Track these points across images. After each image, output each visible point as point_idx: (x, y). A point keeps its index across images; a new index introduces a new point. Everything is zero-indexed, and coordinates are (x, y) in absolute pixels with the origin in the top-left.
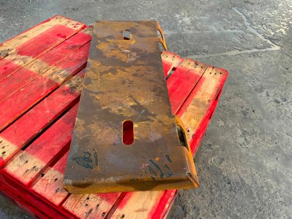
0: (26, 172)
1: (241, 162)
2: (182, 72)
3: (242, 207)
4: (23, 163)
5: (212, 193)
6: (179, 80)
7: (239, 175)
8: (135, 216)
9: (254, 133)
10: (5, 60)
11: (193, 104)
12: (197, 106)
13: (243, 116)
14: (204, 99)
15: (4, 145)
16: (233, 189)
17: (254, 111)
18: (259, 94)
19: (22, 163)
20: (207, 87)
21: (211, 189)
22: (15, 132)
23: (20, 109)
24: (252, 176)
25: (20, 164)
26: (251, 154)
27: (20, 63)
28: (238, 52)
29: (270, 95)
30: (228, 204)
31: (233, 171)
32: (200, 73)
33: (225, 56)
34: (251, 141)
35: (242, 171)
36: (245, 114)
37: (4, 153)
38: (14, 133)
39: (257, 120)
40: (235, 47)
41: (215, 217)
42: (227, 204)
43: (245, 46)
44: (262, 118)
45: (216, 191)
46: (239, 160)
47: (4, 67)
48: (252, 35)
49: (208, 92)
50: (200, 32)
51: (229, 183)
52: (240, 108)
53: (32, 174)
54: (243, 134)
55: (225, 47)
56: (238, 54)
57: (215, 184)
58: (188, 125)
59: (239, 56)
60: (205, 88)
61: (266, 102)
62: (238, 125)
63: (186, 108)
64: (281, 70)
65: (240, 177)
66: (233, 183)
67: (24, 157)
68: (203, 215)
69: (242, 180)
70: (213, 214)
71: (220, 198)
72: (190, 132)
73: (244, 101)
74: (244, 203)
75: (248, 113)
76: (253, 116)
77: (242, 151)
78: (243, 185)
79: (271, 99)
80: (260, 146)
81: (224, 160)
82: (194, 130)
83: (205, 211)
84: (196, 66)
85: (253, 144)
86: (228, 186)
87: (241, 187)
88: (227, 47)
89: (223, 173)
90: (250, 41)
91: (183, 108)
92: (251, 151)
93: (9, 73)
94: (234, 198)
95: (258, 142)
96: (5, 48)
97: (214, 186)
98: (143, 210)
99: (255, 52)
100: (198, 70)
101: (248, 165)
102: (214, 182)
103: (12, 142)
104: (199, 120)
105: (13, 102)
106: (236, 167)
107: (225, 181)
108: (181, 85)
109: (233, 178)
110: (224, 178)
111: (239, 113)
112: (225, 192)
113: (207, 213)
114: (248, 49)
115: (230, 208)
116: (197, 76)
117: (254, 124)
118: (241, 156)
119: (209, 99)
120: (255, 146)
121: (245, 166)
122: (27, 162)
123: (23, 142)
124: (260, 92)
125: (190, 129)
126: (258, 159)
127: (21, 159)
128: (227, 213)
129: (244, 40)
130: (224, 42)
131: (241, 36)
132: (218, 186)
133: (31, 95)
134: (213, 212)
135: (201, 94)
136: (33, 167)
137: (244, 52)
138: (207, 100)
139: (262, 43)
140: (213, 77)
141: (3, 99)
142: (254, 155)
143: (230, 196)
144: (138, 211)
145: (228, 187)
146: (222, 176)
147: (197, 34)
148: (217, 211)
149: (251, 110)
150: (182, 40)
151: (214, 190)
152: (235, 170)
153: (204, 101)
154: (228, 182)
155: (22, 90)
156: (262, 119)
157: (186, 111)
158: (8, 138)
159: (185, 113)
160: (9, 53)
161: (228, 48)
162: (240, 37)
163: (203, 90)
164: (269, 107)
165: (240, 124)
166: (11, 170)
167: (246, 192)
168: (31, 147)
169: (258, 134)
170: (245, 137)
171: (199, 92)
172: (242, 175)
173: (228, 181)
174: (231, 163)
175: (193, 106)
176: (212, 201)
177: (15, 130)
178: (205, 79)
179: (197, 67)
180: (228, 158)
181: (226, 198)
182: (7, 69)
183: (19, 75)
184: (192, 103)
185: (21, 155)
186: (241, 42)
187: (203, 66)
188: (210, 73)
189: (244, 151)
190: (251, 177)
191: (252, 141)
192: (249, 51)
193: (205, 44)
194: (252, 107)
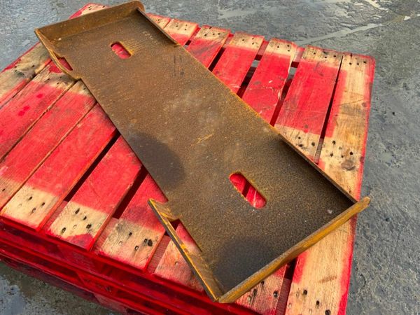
0: (136, 250)
1: (395, 187)
2: (308, 66)
3: (413, 250)
4: (126, 236)
5: (367, 237)
6: (308, 79)
7: (397, 206)
8: (322, 289)
9: (402, 144)
10: (34, 84)
11: (343, 113)
12: (350, 114)
13: (380, 122)
14: (356, 104)
15: (85, 215)
16: (395, 226)
17: (394, 113)
18: (394, 89)
19: (124, 238)
20: (353, 85)
21: (365, 232)
22: (95, 192)
23: (88, 156)
24: (416, 206)
25: (121, 240)
26: (405, 175)
27: (60, 86)
28: (350, 31)
29: (410, 88)
30: (394, 249)
31: (388, 202)
32: (336, 65)
33: (333, 38)
34: (401, 157)
35: (400, 200)
36: (382, 119)
37: (89, 226)
38: (93, 194)
39: (401, 126)
40: (344, 24)
41: (381, 269)
42: (392, 249)
43: (357, 21)
44: (407, 121)
45: (372, 233)
46: (392, 186)
47: (37, 93)
48: (362, 4)
49: (357, 92)
50: (287, 8)
51: (387, 220)
52: (374, 111)
53: (147, 252)
54: (388, 148)
55: (328, 25)
56: (350, 34)
57: (368, 224)
58: (348, 144)
59: (352, 37)
60: (351, 86)
61: (407, 99)
62: (378, 136)
63: (335, 119)
64: (416, 49)
65: (399, 209)
66: (392, 219)
67: (124, 228)
68: (364, 270)
69: (403, 213)
70: (376, 266)
71: (379, 243)
72: (354, 155)
73: (376, 101)
74: (414, 244)
75: (386, 117)
76: (394, 120)
77: (393, 173)
78: (406, 220)
79: (412, 93)
80: (416, 162)
81: (371, 189)
82: (360, 151)
83: (365, 264)
84: (326, 56)
85: (405, 160)
86: (386, 224)
87: (404, 223)
88: (331, 25)
89: (375, 207)
90: (362, 12)
91: (331, 121)
92: (405, 170)
93: (49, 103)
94: (399, 239)
95: (411, 158)
96: (27, 64)
97: (367, 228)
98: (330, 278)
99: (373, 29)
100: (330, 62)
101: (405, 191)
102: (366, 221)
103: (96, 208)
104: (360, 134)
105: (73, 147)
106: (390, 196)
107: (381, 218)
108: (315, 86)
109: (390, 211)
110: (378, 213)
111: (374, 118)
112: (385, 233)
113: (368, 267)
114: (362, 25)
115: (397, 254)
116: (332, 71)
117: (399, 132)
118: (393, 179)
119: (363, 101)
120: (409, 163)
121: (402, 193)
122: (131, 234)
123: (114, 206)
124: (394, 85)
125: (352, 150)
126: (416, 180)
127: (119, 232)
128: (395, 262)
129: (354, 12)
130: (326, 18)
131: (347, 7)
132: (373, 226)
133: (96, 131)
134: (376, 264)
135: (348, 97)
136: (143, 240)
137: (357, 30)
138: (360, 103)
139: (379, 14)
140: (356, 68)
141: (55, 143)
142: (410, 175)
143: (393, 237)
144: (323, 281)
145: (387, 226)
146: (375, 212)
147: (284, 10)
148: (380, 262)
149: (388, 111)
150: (265, 22)
151: (369, 234)
152: (390, 200)
153: (357, 105)
154: (384, 218)
155: (79, 126)
156: (408, 124)
157: (337, 125)
158: (87, 203)
159: (336, 127)
160: (37, 71)
161: (334, 26)
162: (345, 8)
163: (350, 90)
164: (413, 105)
165: (379, 134)
166: (111, 250)
167: (413, 229)
168: (129, 211)
169: (407, 145)
170: (392, 152)
171: (344, 94)
172: (402, 206)
173: (385, 216)
174: (382, 191)
175: (344, 115)
176: (370, 248)
177: (93, 190)
178: (345, 73)
179: (328, 56)
180: (376, 185)
181: (388, 241)
182: (44, 97)
183: (66, 103)
184: (341, 111)
185: (117, 225)
186: (349, 15)
187: (336, 54)
188: (350, 64)
189: (394, 172)
190: (414, 207)
191: (403, 156)
192: (364, 28)
193: (299, 25)
194: (389, 108)
